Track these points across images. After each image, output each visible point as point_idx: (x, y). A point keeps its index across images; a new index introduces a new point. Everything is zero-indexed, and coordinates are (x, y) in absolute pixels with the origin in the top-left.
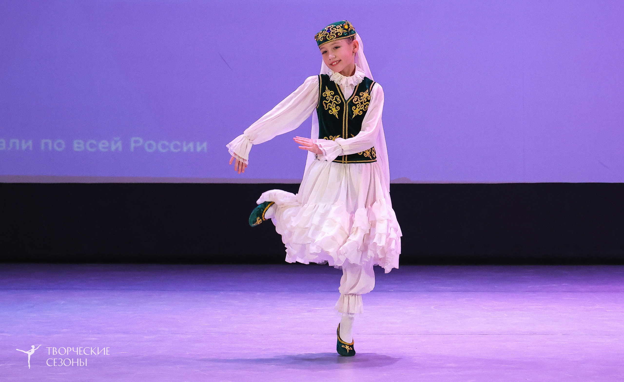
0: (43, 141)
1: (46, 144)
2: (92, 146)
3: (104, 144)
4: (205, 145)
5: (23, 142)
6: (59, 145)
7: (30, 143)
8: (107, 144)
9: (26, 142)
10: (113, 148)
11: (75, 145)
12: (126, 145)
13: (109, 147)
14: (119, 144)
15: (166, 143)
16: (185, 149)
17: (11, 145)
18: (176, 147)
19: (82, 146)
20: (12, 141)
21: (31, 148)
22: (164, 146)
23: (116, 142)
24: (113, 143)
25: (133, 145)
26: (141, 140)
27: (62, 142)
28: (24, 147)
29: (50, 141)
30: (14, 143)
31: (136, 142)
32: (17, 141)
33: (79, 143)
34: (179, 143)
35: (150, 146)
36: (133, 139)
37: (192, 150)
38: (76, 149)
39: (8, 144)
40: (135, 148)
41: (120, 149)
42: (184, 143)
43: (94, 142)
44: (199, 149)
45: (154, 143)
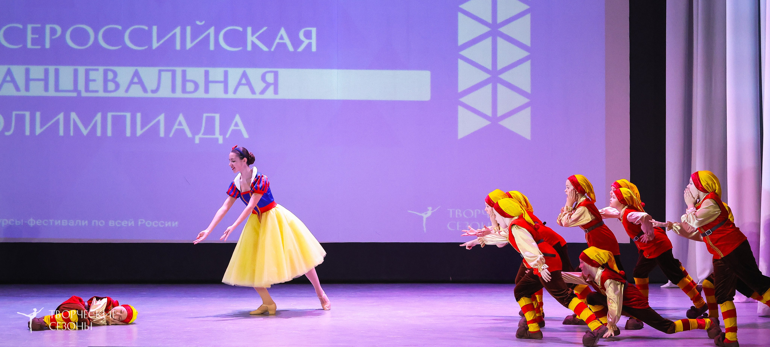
0: (93, 221)
1: (95, 223)
2: (119, 223)
3: (125, 222)
4: (177, 223)
5: (83, 221)
6: (102, 223)
7: (86, 222)
8: (126, 222)
9: (85, 222)
10: (130, 225)
11: (110, 223)
12: (136, 223)
13: (128, 224)
14: (133, 222)
15: (157, 222)
16: (166, 225)
17: (77, 222)
18: (162, 224)
19: (113, 224)
20: (77, 221)
21: (87, 225)
22: (155, 224)
23: (131, 221)
24: (129, 222)
25: (140, 223)
26: (144, 220)
27: (104, 222)
28: (83, 224)
29: (97, 221)
30: (78, 222)
31: (142, 221)
32: (80, 221)
33: (112, 222)
34: (163, 222)
35: (149, 224)
36: (140, 220)
37: (170, 226)
38: (110, 225)
39: (75, 223)
40: (141, 225)
41: (133, 225)
42: (166, 222)
43: (120, 222)
44: (173, 225)
45: (151, 223)
